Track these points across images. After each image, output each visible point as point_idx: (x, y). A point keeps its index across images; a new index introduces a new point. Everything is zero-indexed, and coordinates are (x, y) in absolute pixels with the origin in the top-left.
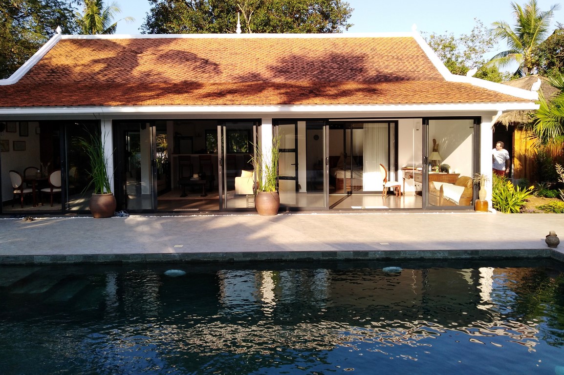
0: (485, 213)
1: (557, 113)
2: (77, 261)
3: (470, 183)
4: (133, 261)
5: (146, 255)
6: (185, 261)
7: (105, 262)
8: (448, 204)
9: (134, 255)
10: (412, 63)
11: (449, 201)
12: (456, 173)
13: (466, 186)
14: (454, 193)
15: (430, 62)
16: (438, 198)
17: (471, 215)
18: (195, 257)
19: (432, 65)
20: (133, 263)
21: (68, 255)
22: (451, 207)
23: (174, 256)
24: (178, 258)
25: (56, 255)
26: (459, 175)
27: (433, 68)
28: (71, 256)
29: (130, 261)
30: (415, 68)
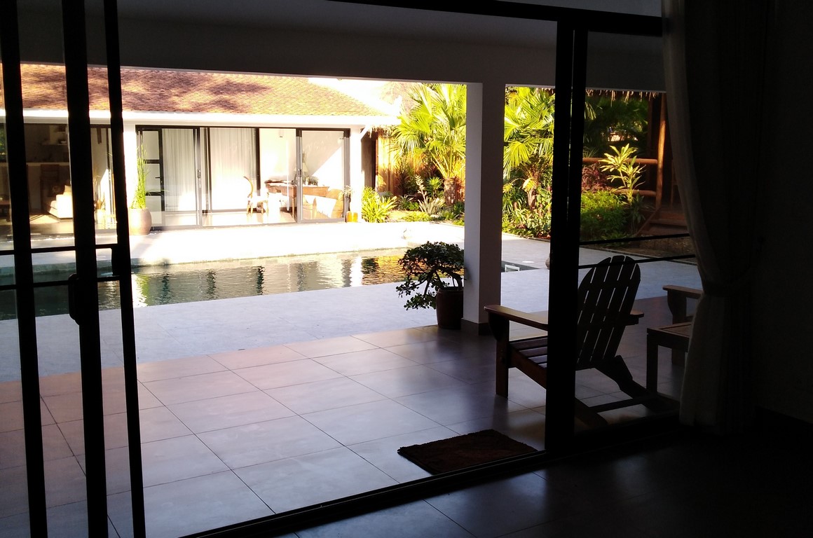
0: (355, 224)
1: (415, 126)
3: (340, 196)
8: (321, 217)
11: (322, 214)
12: (326, 186)
14: (327, 206)
17: (342, 226)
22: (324, 219)
26: (329, 188)
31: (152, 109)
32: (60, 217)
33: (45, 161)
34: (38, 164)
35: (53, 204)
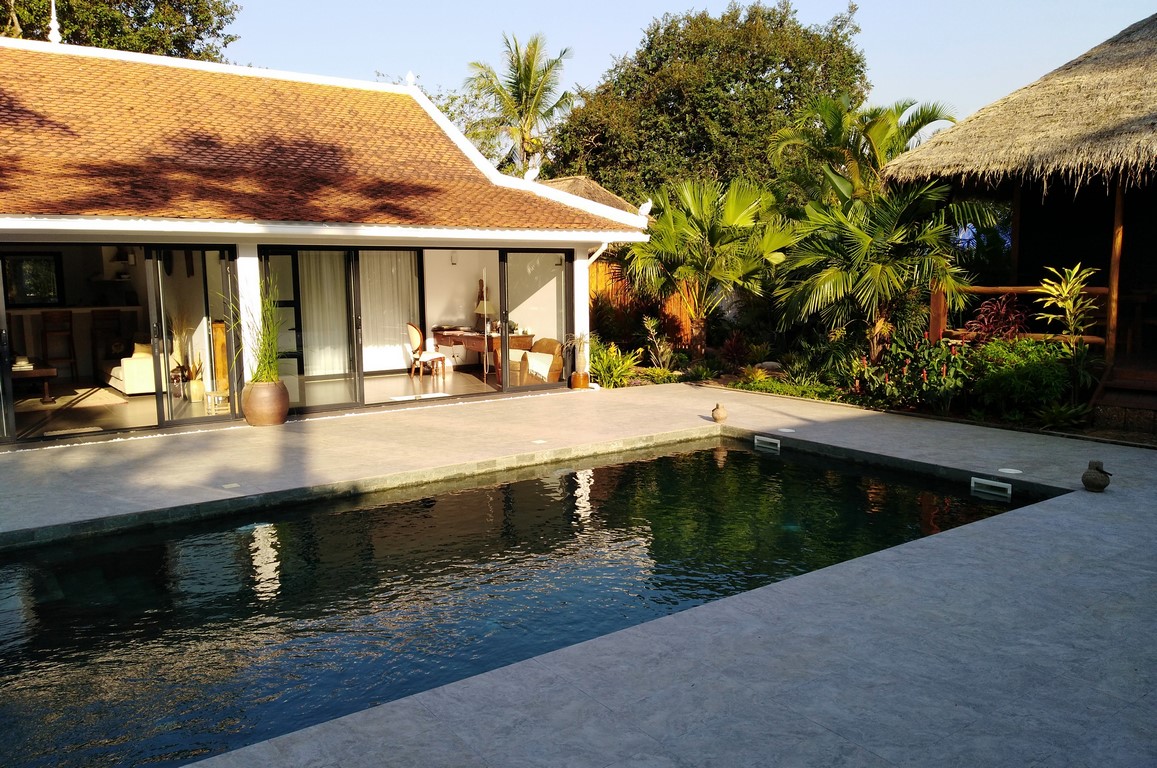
0: (587, 390)
1: (658, 246)
2: (58, 537)
3: (557, 349)
4: (174, 520)
5: (198, 506)
6: (271, 505)
7: (119, 530)
8: (533, 382)
9: (175, 508)
10: (428, 146)
11: (535, 377)
12: (529, 333)
13: (553, 354)
14: (541, 365)
15: (456, 148)
16: (518, 373)
17: (565, 395)
18: (286, 498)
19: (462, 154)
20: (174, 523)
21: (39, 528)
22: (537, 386)
23: (252, 500)
24: (257, 503)
25: (10, 532)
26: (533, 336)
27: (465, 160)
28: (45, 529)
29: (169, 521)
30: (438, 157)
31: (287, 218)
32: (128, 392)
33: (95, 305)
34: (88, 310)
35: (115, 371)
